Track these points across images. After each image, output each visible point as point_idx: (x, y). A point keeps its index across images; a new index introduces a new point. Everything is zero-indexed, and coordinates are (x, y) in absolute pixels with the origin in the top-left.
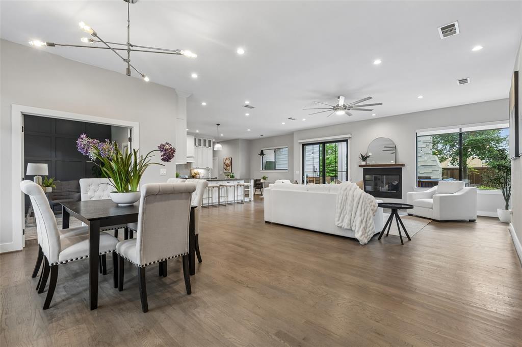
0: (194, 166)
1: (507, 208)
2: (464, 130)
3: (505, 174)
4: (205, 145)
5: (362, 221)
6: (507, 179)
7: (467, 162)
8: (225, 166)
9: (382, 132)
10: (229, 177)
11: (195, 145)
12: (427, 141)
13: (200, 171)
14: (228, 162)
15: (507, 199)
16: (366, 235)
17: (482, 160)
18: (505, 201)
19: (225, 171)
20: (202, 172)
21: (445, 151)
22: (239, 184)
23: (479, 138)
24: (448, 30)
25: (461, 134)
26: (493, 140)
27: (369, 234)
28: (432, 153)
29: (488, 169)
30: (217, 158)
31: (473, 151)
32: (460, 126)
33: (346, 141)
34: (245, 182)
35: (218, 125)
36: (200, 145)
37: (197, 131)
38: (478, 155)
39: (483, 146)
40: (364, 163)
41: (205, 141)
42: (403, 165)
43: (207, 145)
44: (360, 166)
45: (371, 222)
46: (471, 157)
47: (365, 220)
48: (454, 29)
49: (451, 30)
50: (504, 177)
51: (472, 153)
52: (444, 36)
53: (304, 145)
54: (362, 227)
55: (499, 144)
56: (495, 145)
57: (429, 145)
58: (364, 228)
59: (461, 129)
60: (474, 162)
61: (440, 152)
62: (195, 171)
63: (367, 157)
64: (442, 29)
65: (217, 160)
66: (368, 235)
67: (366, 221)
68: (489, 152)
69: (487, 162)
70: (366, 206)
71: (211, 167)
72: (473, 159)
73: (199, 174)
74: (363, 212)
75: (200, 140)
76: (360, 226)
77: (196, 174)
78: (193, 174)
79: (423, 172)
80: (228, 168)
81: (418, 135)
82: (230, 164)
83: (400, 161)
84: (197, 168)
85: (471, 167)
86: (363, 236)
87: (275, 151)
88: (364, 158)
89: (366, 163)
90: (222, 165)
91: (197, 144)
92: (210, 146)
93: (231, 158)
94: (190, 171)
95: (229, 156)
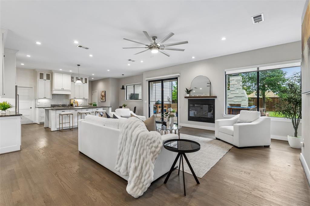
1: (296, 136)
2: (261, 69)
3: (294, 106)
5: (136, 168)
6: (295, 110)
7: (265, 94)
8: (102, 97)
9: (201, 71)
10: (92, 105)
11: (72, 81)
12: (238, 80)
13: (77, 100)
14: (103, 94)
15: (296, 127)
16: (141, 185)
17: (274, 93)
18: (294, 129)
19: (102, 101)
20: (80, 102)
21: (252, 87)
22: (98, 111)
23: (272, 78)
24: (258, 18)
25: (258, 72)
26: (281, 80)
27: (145, 183)
28: (242, 88)
29: (277, 98)
30: (97, 91)
31: (268, 87)
32: (258, 66)
33: (177, 78)
34: (103, 110)
35: (79, 65)
37: (71, 71)
38: (272, 90)
39: (275, 84)
40: (188, 95)
41: (82, 79)
42: (216, 97)
43: (84, 82)
44: (186, 97)
45: (147, 168)
46: (268, 91)
47: (140, 167)
48: (261, 18)
49: (259, 19)
50: (293, 108)
51: (268, 88)
52: (255, 22)
53: (149, 82)
54: (135, 176)
55: (284, 83)
56: (282, 83)
57: (239, 83)
58: (138, 177)
59: (258, 68)
60: (270, 94)
61: (249, 87)
63: (190, 91)
64: (254, 18)
66: (143, 185)
67: (142, 168)
68: (278, 88)
69: (277, 94)
70: (142, 149)
71: (87, 98)
72: (269, 92)
74: (138, 157)
76: (134, 175)
77: (74, 103)
78: (72, 103)
79: (236, 101)
81: (226, 74)
82: (104, 95)
83: (214, 94)
84: (75, 98)
85: (268, 97)
86: (136, 188)
87: (134, 87)
88: (188, 92)
89: (190, 95)
90: (100, 96)
91: (75, 81)
92: (86, 82)
93: (105, 91)
94: (69, 101)
95: (104, 90)
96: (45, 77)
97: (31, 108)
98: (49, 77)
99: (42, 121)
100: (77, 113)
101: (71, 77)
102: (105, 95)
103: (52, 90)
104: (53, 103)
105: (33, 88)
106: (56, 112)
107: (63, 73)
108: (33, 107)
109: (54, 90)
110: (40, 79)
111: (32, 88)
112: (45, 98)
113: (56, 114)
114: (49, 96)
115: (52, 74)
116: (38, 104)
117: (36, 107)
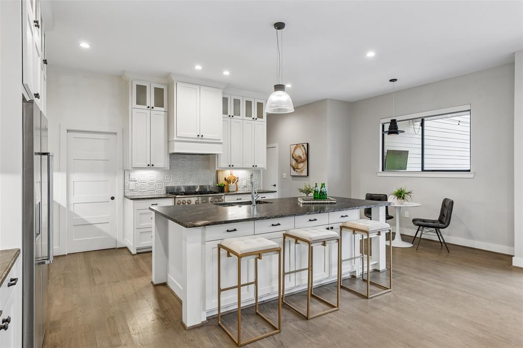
0: (222, 163)
4: (248, 114)
8: (294, 162)
10: (312, 194)
11: (225, 112)
13: (237, 174)
14: (300, 152)
19: (294, 173)
20: (241, 176)
30: (276, 145)
35: (279, 26)
36: (237, 113)
37: (226, 73)
41: (249, 104)
43: (254, 113)
62: (227, 174)
65: (277, 149)
71: (262, 164)
73: (235, 180)
75: (237, 102)
77: (228, 181)
78: (222, 181)
80: (301, 165)
82: (304, 157)
84: (231, 167)
90: (288, 160)
91: (231, 111)
92: (260, 115)
93: (308, 144)
94: (214, 175)
95: (302, 140)
96: (150, 99)
97: (113, 198)
98: (162, 98)
99: (144, 244)
100: (281, 235)
101: (223, 98)
102: (308, 155)
103: (169, 142)
104: (173, 183)
105: (118, 134)
106: (203, 235)
107: (200, 85)
108: (119, 196)
109: (175, 138)
110: (138, 103)
111: (116, 134)
112: (150, 166)
113: (204, 242)
114: (162, 161)
115: (170, 86)
116: (132, 185)
117: (125, 196)
